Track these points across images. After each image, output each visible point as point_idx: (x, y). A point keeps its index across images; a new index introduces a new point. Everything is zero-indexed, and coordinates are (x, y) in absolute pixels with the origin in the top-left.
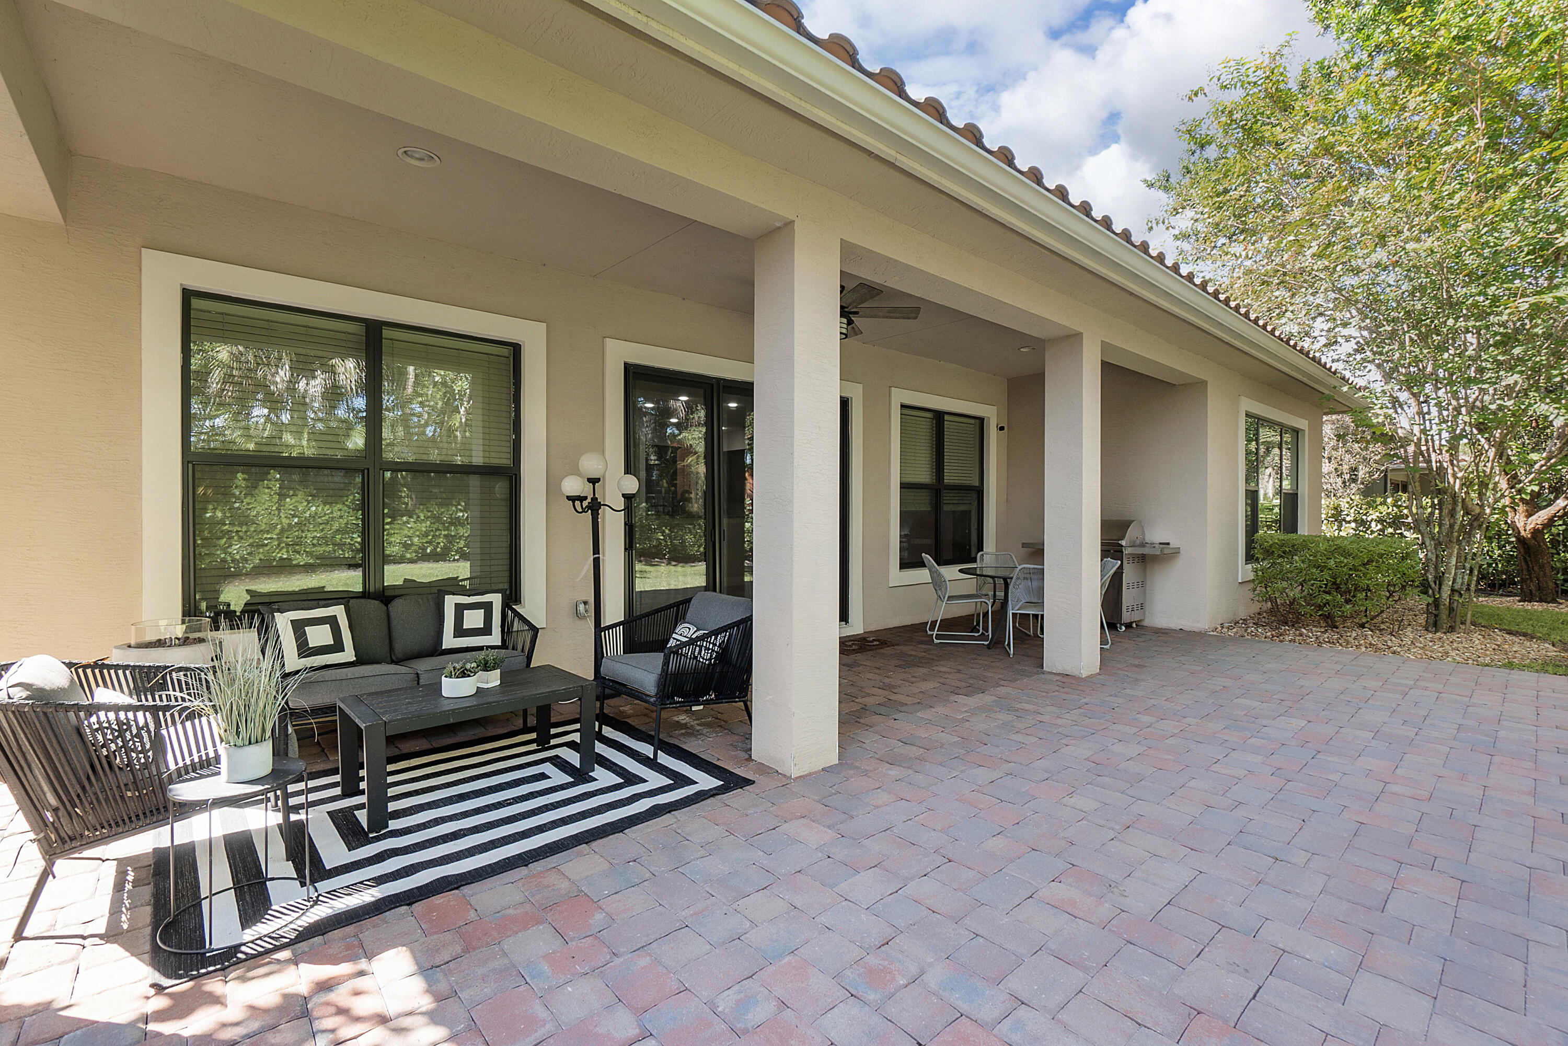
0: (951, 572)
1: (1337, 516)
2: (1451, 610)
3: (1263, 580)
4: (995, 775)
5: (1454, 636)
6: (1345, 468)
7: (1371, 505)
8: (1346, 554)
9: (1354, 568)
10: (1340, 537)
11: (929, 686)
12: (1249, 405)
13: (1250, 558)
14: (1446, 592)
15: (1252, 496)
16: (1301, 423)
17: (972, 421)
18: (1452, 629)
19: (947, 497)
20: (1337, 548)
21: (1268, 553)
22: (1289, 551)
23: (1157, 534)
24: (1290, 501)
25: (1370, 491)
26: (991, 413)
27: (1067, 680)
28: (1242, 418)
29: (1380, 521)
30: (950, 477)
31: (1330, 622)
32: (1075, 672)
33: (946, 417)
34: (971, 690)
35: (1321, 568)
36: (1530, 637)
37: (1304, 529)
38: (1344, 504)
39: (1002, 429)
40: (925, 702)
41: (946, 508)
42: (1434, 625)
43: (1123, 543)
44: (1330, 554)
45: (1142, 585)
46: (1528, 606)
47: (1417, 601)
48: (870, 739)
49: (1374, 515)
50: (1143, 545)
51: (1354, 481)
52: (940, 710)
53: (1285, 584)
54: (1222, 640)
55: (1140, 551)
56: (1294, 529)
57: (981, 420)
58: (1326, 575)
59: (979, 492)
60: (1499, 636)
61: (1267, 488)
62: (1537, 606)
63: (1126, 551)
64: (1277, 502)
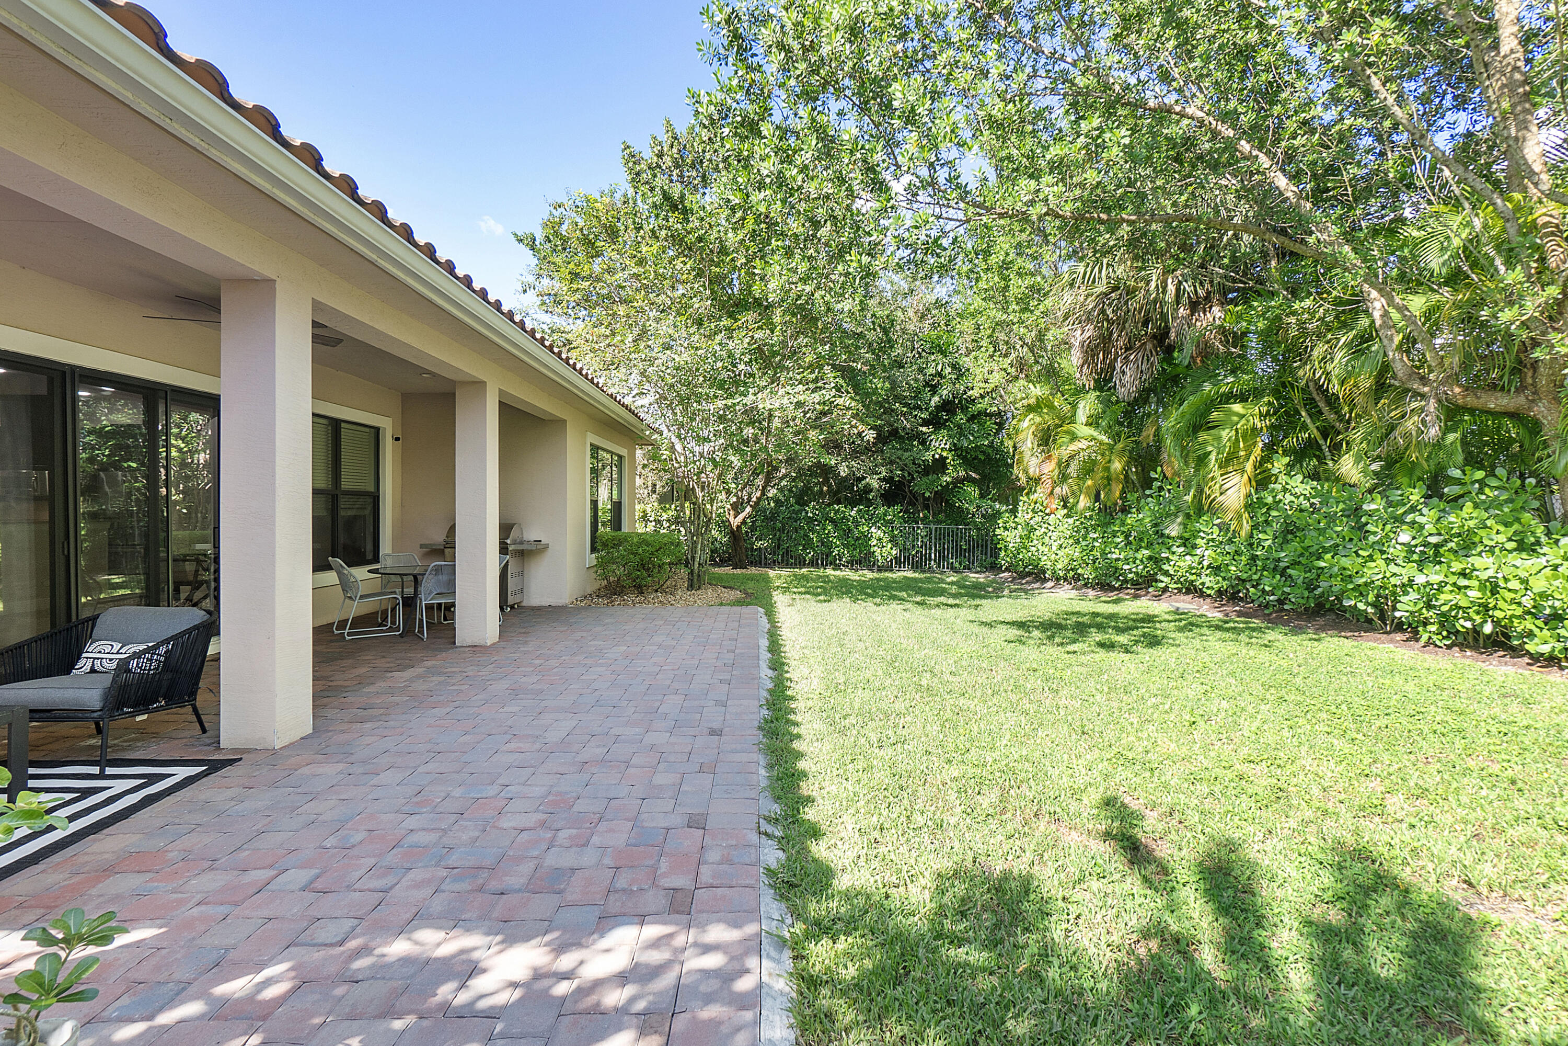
0: (360, 573)
1: (645, 518)
2: (699, 576)
3: (602, 564)
4: (448, 710)
5: (699, 592)
6: (650, 484)
7: (664, 510)
8: (648, 544)
9: (652, 553)
10: (646, 533)
11: (362, 670)
12: (592, 438)
13: (594, 549)
14: (696, 565)
15: (594, 503)
16: (623, 452)
17: (367, 430)
18: (699, 588)
19: (343, 502)
20: (643, 540)
21: (605, 545)
22: (617, 543)
23: (532, 534)
24: (617, 507)
25: (664, 499)
26: (387, 425)
27: (475, 648)
28: (589, 448)
29: (668, 521)
30: (347, 483)
31: (640, 589)
32: (482, 643)
33: (343, 425)
34: (402, 668)
35: (635, 554)
36: (731, 588)
37: (625, 529)
38: (649, 510)
39: (397, 439)
40: (361, 682)
41: (342, 513)
42: (691, 587)
43: (508, 541)
44: (639, 545)
45: (522, 574)
46: (735, 571)
47: (684, 572)
48: (330, 713)
49: (665, 516)
50: (522, 543)
51: (654, 492)
52: (382, 684)
53: (614, 567)
54: (578, 609)
55: (520, 547)
56: (619, 528)
57: (377, 429)
58: (637, 558)
59: (375, 499)
60: (720, 589)
61: (604, 494)
62: (739, 571)
63: (510, 548)
64: (609, 507)
